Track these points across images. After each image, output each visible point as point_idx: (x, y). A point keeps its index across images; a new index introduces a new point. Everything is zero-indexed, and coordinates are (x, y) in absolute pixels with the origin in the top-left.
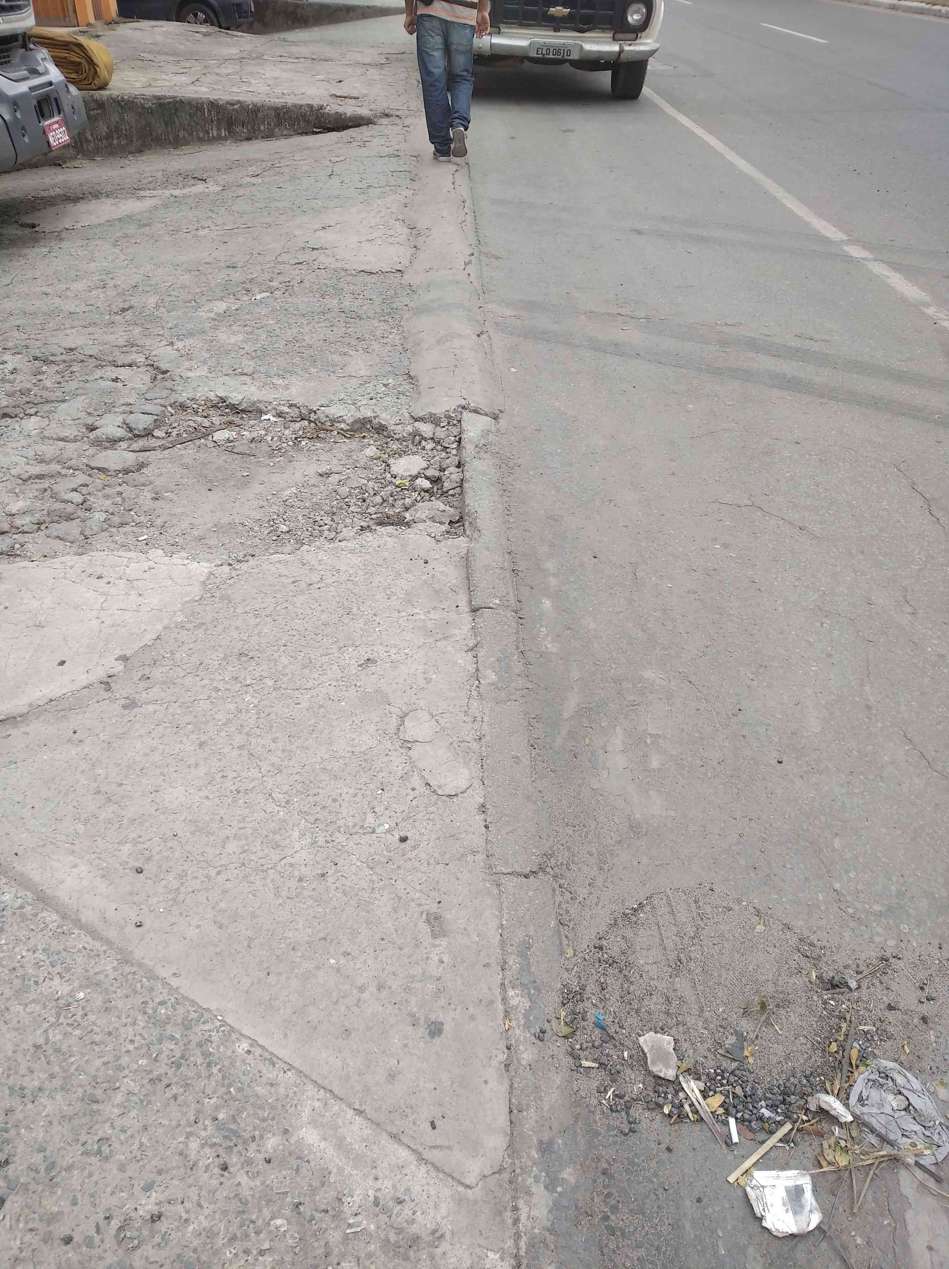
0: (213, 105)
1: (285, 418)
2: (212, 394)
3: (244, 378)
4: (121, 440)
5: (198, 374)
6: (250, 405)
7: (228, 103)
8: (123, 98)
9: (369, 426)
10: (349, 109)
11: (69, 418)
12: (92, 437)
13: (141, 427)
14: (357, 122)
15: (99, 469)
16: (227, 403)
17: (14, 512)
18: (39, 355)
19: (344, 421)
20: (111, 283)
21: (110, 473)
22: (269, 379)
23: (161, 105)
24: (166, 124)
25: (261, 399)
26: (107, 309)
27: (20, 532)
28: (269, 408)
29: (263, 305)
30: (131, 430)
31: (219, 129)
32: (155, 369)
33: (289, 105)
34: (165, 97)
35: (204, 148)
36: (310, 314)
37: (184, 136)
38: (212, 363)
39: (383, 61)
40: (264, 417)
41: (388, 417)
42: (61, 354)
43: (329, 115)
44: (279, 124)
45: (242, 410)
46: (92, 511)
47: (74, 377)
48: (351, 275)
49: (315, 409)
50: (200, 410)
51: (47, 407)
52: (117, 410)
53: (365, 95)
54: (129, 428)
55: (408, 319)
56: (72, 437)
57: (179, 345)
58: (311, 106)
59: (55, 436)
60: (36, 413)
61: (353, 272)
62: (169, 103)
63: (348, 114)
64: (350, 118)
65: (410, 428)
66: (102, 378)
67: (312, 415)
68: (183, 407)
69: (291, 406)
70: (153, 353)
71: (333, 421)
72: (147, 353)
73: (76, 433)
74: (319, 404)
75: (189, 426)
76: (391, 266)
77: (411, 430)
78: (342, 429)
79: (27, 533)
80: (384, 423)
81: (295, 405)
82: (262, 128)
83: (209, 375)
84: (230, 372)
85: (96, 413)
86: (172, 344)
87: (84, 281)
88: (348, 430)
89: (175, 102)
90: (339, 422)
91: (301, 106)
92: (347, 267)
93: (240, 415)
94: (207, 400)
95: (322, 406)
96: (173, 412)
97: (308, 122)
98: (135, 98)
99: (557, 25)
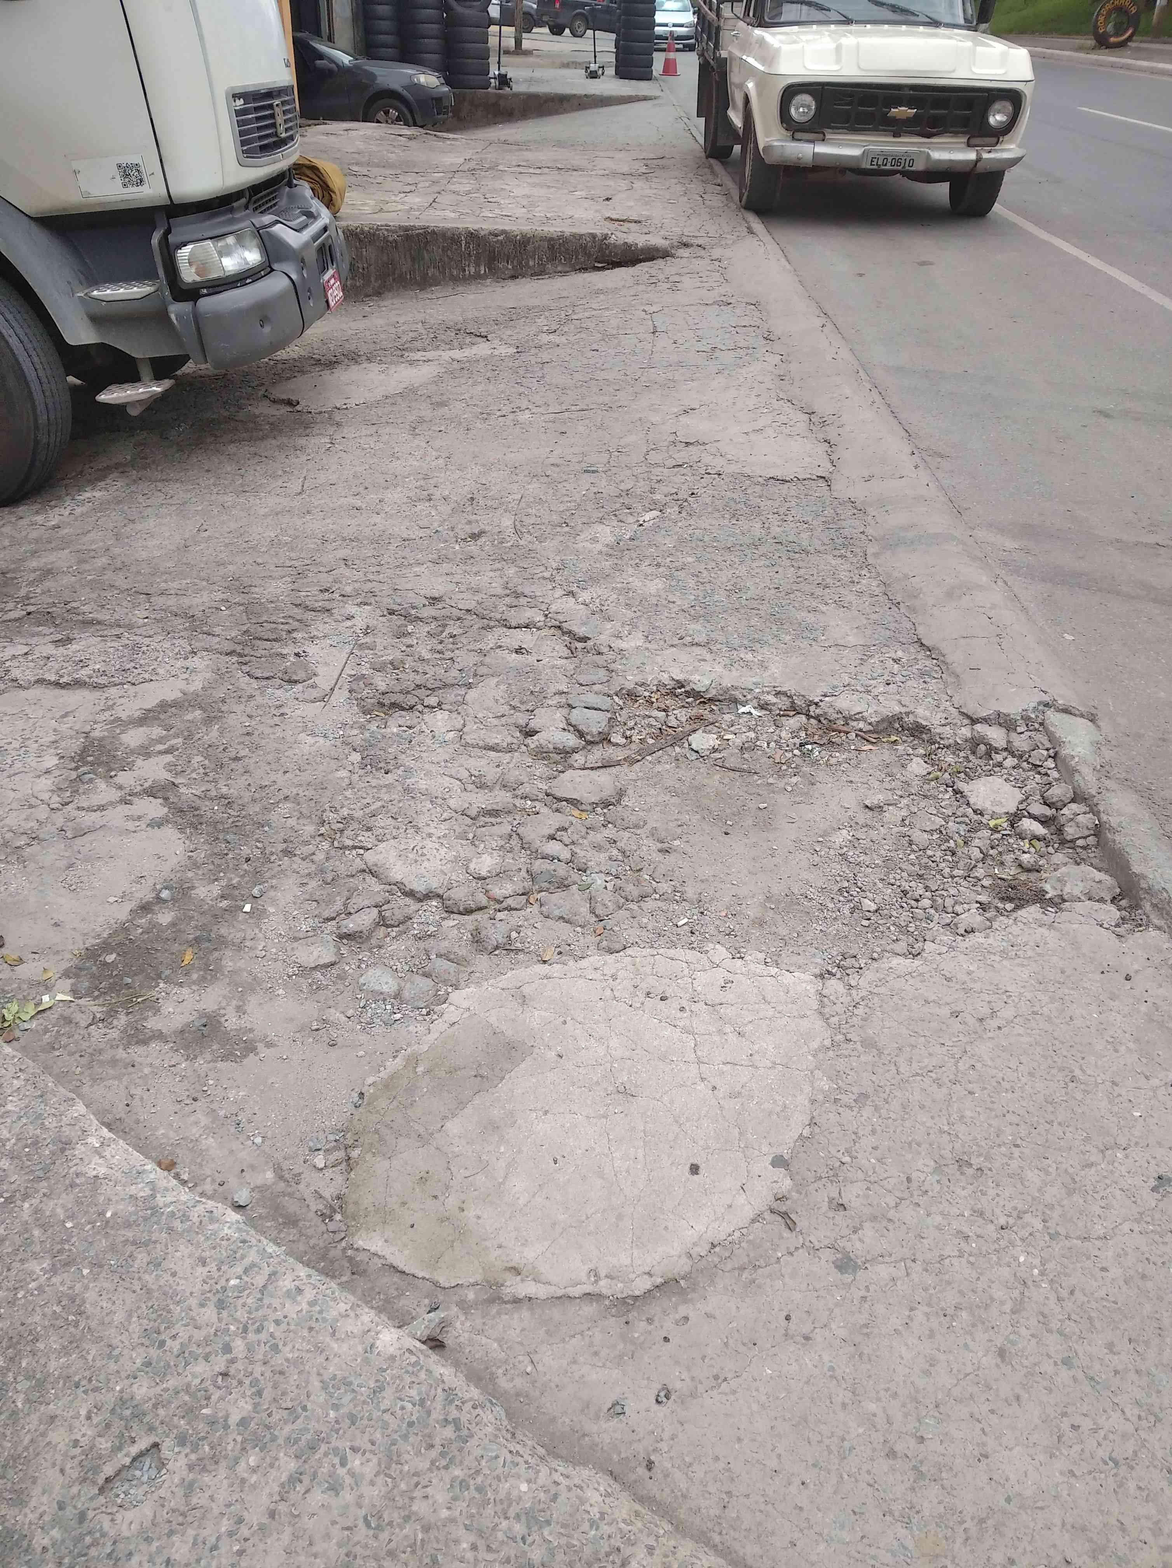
0: (472, 236)
1: (770, 710)
2: (666, 676)
3: (697, 650)
4: (575, 751)
5: (633, 645)
6: (721, 692)
7: (490, 234)
8: (362, 230)
9: (897, 725)
10: (639, 239)
11: (491, 715)
12: (532, 746)
13: (595, 731)
14: (650, 255)
15: (567, 800)
16: (688, 688)
17: (484, 873)
18: (396, 607)
19: (864, 719)
20: (437, 494)
21: (584, 807)
22: (735, 653)
23: (408, 238)
24: (413, 259)
25: (735, 684)
26: (451, 534)
27: (505, 909)
28: (749, 697)
29: (663, 532)
30: (581, 734)
31: (478, 265)
32: (564, 633)
33: (567, 234)
34: (413, 228)
35: (460, 289)
36: (738, 547)
37: (433, 275)
38: (643, 624)
39: (643, 169)
40: (742, 710)
41: (928, 713)
42: (424, 606)
43: (615, 246)
44: (553, 259)
45: (709, 699)
46: (588, 872)
47: (460, 645)
48: (758, 483)
49: (817, 700)
50: (654, 700)
51: (451, 696)
52: (550, 702)
53: (648, 218)
54: (578, 731)
55: (876, 555)
56: (505, 745)
57: (584, 596)
58: (593, 236)
59: (481, 743)
60: (440, 704)
61: (760, 479)
62: (418, 235)
63: (640, 245)
64: (642, 250)
65: (966, 732)
66: (500, 647)
67: (812, 708)
68: (632, 696)
69: (778, 694)
70: (553, 608)
71: (847, 719)
72: (544, 607)
73: (509, 739)
74: (819, 692)
75: (650, 726)
76: (810, 471)
77: (969, 735)
78: (861, 730)
79: (516, 909)
80: (924, 723)
81: (785, 694)
82: (531, 263)
83: (648, 645)
84: (676, 641)
85: (523, 708)
86: (571, 594)
87: (399, 489)
88: (870, 731)
89: (426, 233)
90: (857, 720)
91: (581, 236)
92: (747, 471)
93: (707, 706)
94: (660, 685)
95: (825, 696)
96: (621, 703)
97: (589, 255)
98: (377, 229)
99: (897, 128)
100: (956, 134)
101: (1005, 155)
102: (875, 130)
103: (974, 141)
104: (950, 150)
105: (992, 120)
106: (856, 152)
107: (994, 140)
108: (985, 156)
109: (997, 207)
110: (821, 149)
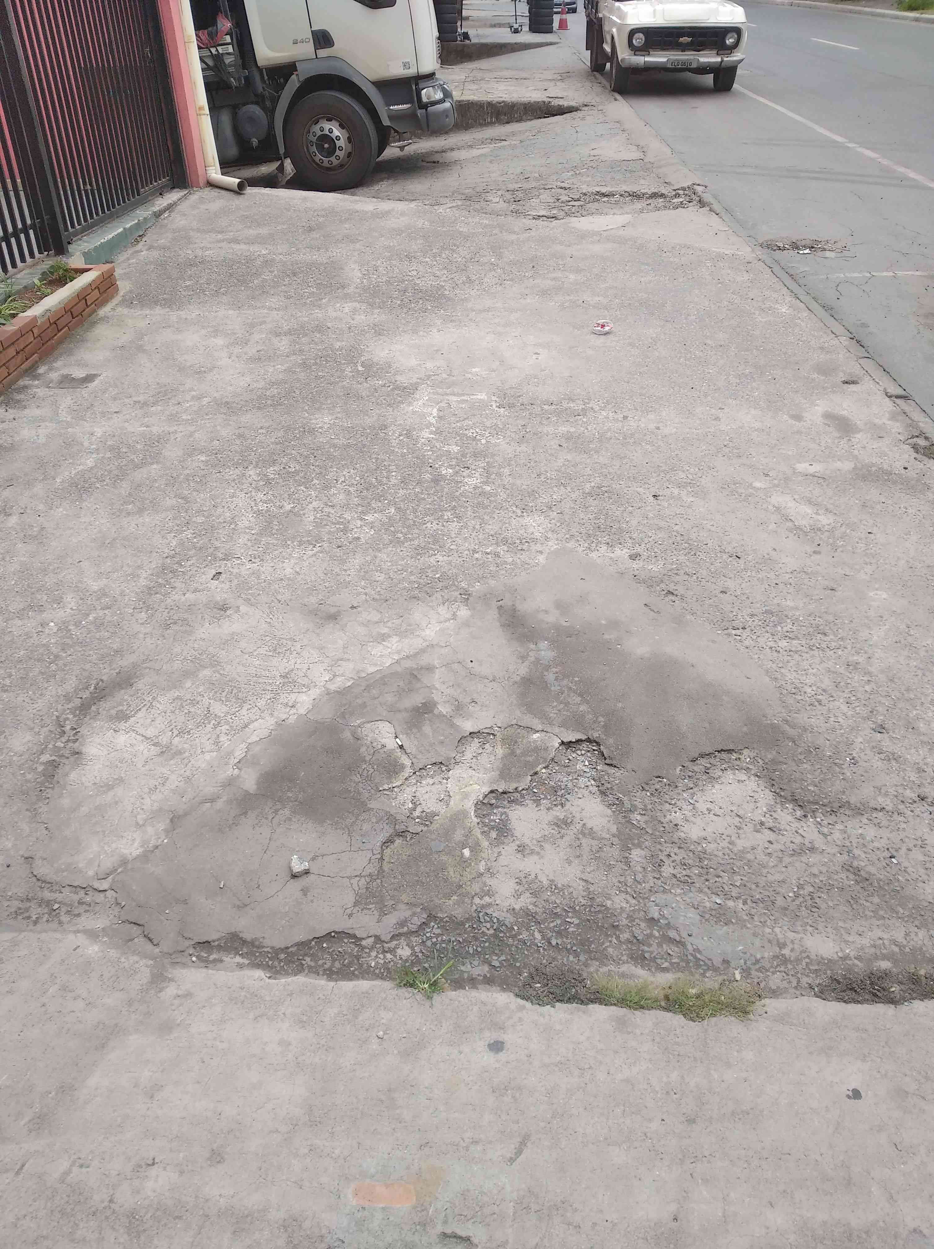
0: (490, 104)
1: (623, 196)
3: (601, 187)
6: (609, 193)
7: (497, 102)
10: (565, 103)
13: (576, 198)
14: (570, 110)
19: (648, 194)
22: (612, 186)
23: (460, 106)
24: (463, 116)
25: (612, 191)
28: (617, 193)
31: (491, 118)
33: (532, 102)
34: (463, 101)
35: (484, 128)
37: (471, 123)
39: (560, 78)
40: (615, 197)
41: (664, 191)
43: (554, 106)
44: (525, 114)
45: (606, 195)
53: (567, 96)
55: (655, 170)
58: (544, 102)
61: (620, 161)
63: (565, 105)
64: (567, 107)
67: (635, 193)
69: (625, 192)
71: (643, 194)
74: (636, 190)
76: (637, 158)
77: (674, 194)
81: (627, 191)
82: (516, 116)
84: (594, 186)
86: (562, 182)
88: (649, 197)
89: (468, 104)
91: (538, 102)
92: (616, 159)
94: (593, 192)
95: (638, 191)
96: (582, 196)
97: (541, 111)
99: (683, 48)
100: (711, 49)
101: (735, 59)
102: (673, 49)
103: (720, 52)
104: (708, 57)
105: (727, 42)
106: (664, 60)
107: (730, 52)
108: (725, 59)
109: (735, 86)
110: (647, 59)
